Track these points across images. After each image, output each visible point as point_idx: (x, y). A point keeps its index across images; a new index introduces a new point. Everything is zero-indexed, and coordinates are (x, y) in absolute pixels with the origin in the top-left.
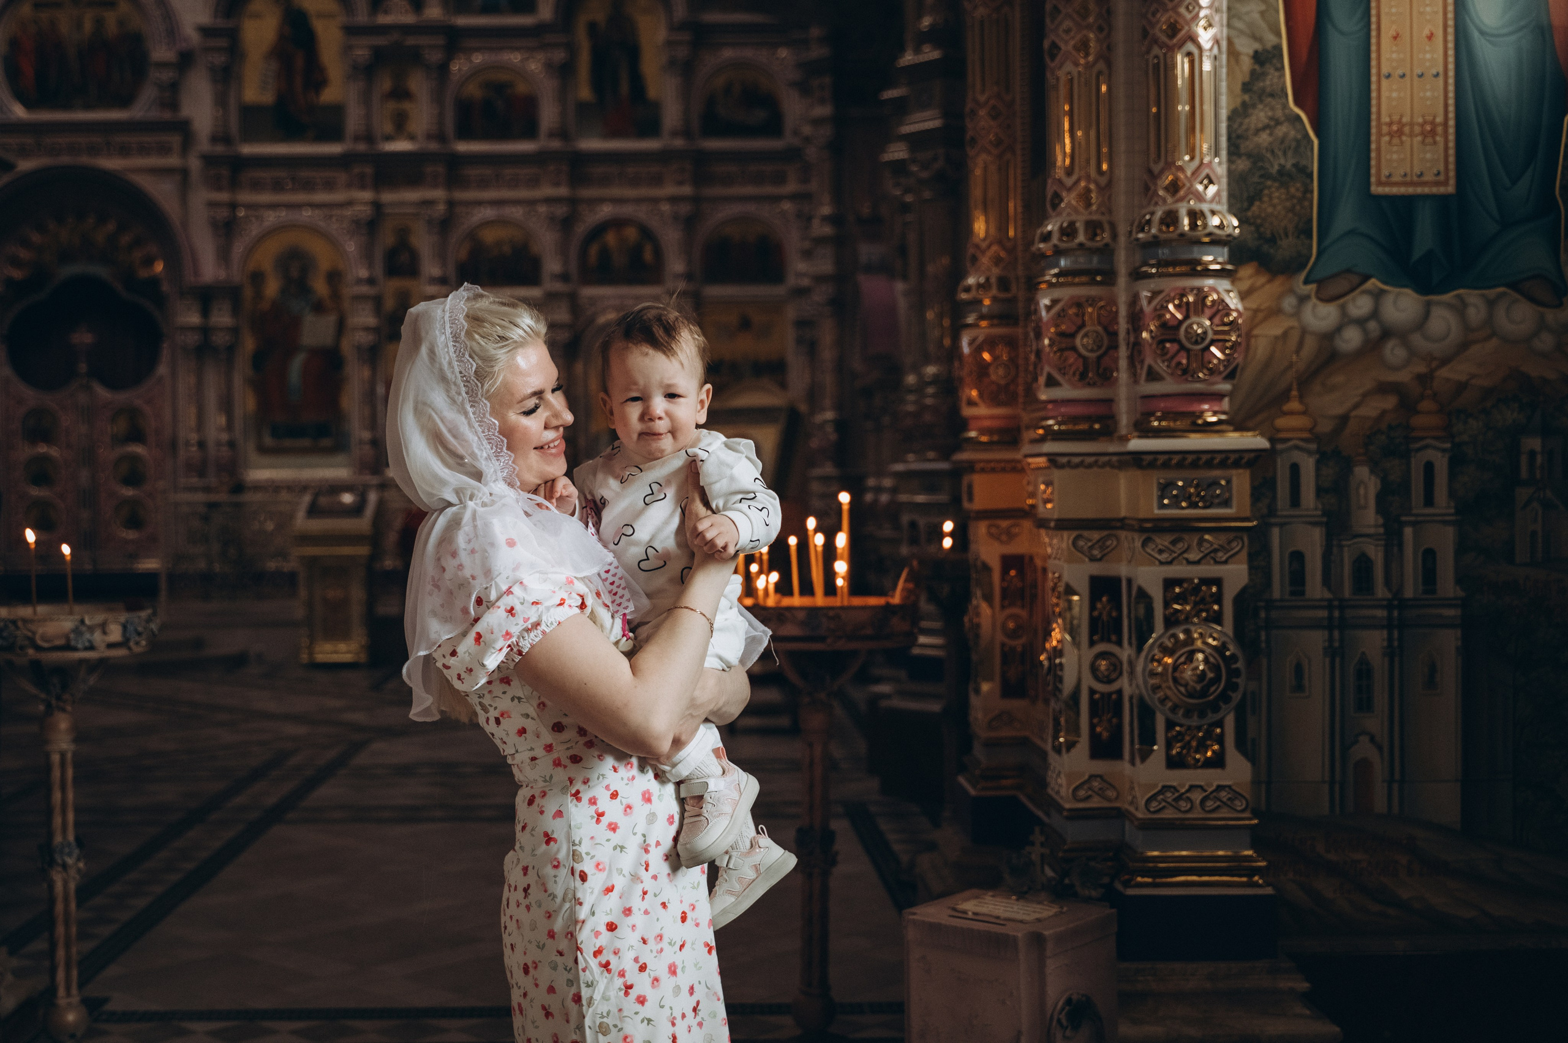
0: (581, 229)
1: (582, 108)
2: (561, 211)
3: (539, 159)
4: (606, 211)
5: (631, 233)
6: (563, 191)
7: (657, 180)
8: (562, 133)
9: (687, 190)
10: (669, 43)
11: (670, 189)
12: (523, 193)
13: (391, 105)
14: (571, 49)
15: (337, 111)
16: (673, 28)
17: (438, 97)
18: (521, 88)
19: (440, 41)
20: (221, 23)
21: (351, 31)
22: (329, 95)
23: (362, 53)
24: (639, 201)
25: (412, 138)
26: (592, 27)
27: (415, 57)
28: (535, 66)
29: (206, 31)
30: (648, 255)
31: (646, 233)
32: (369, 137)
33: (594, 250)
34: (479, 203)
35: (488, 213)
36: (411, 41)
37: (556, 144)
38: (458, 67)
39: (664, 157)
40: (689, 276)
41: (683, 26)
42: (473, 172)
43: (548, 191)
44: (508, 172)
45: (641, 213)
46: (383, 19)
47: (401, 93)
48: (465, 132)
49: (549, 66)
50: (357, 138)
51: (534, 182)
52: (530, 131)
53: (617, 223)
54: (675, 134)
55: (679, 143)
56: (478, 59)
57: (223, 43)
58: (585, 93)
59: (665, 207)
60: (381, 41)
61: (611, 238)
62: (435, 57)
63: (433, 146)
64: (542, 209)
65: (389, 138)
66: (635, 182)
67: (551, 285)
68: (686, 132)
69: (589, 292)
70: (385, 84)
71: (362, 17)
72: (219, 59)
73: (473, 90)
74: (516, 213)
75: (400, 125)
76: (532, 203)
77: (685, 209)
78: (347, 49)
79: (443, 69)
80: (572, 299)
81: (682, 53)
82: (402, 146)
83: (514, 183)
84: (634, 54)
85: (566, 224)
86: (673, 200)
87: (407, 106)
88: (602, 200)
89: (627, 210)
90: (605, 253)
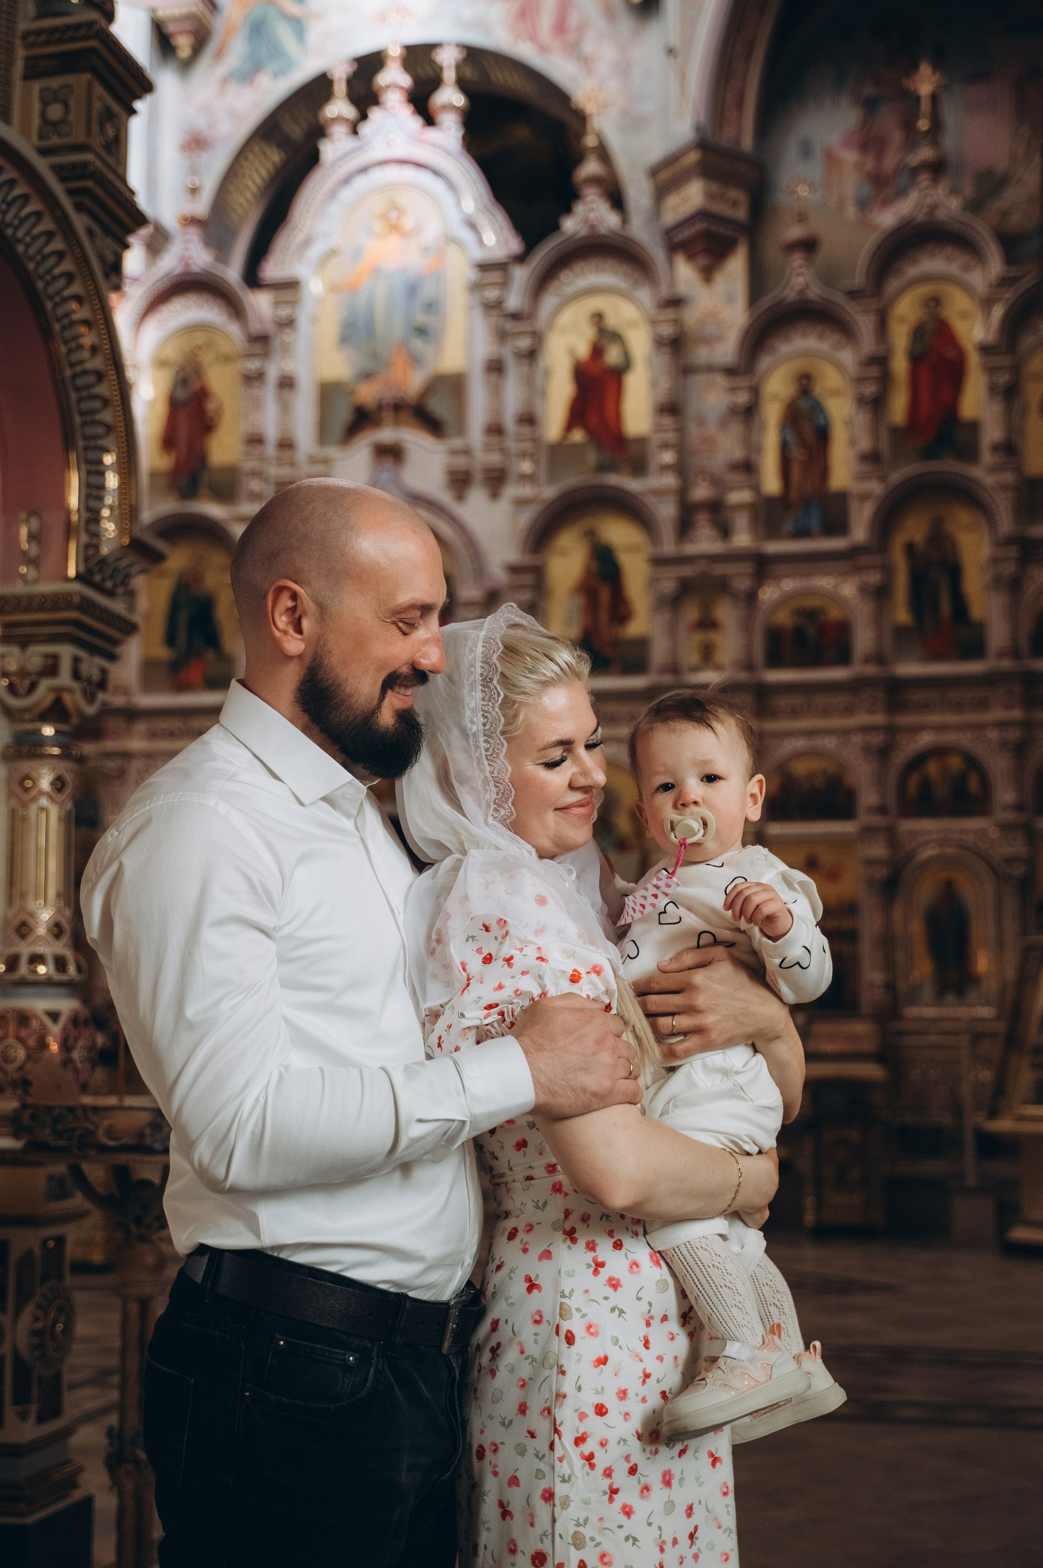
0: (900, 758)
1: (900, 632)
2: (877, 739)
3: (854, 686)
4: (926, 739)
5: (955, 763)
6: (879, 718)
7: (983, 705)
8: (878, 658)
9: (1016, 714)
10: (994, 560)
11: (997, 714)
12: (837, 722)
13: (698, 637)
14: (888, 570)
15: (642, 644)
16: (998, 543)
17: (746, 627)
18: (834, 613)
19: (747, 568)
20: (527, 560)
21: (658, 562)
22: (636, 628)
23: (668, 586)
24: (963, 727)
25: (718, 668)
26: (910, 548)
27: (722, 586)
28: (848, 589)
29: (514, 569)
30: (973, 784)
31: (972, 762)
32: (674, 669)
33: (913, 782)
34: (790, 734)
35: (800, 744)
36: (720, 569)
37: (871, 670)
38: (769, 594)
39: (990, 680)
40: (1019, 807)
41: (1010, 541)
42: (783, 702)
43: (862, 719)
44: (821, 700)
45: (965, 739)
46: (691, 548)
47: (707, 624)
48: (775, 660)
49: (863, 590)
50: (664, 670)
51: (849, 710)
52: (844, 657)
53: (939, 752)
54: (1001, 655)
55: (1006, 664)
56: (789, 585)
57: (528, 579)
58: (902, 615)
59: (993, 735)
60: (687, 571)
61: (932, 768)
62: (742, 584)
63: (742, 676)
64: (857, 739)
65: (696, 669)
66: (958, 707)
67: (865, 818)
68: (1014, 652)
69: (909, 825)
70: (691, 613)
71: (669, 547)
72: (526, 596)
73: (784, 618)
74: (829, 743)
75: (707, 654)
76: (845, 733)
77: (1014, 734)
78: (654, 581)
79: (751, 598)
80: (891, 835)
81: (1009, 569)
82: (710, 677)
83: (826, 712)
84: (955, 572)
85: (883, 753)
86: (1001, 725)
87: (714, 636)
88: (922, 728)
89: (950, 738)
90: (926, 785)
